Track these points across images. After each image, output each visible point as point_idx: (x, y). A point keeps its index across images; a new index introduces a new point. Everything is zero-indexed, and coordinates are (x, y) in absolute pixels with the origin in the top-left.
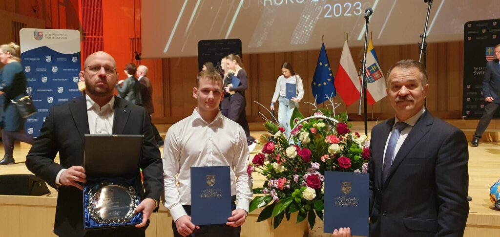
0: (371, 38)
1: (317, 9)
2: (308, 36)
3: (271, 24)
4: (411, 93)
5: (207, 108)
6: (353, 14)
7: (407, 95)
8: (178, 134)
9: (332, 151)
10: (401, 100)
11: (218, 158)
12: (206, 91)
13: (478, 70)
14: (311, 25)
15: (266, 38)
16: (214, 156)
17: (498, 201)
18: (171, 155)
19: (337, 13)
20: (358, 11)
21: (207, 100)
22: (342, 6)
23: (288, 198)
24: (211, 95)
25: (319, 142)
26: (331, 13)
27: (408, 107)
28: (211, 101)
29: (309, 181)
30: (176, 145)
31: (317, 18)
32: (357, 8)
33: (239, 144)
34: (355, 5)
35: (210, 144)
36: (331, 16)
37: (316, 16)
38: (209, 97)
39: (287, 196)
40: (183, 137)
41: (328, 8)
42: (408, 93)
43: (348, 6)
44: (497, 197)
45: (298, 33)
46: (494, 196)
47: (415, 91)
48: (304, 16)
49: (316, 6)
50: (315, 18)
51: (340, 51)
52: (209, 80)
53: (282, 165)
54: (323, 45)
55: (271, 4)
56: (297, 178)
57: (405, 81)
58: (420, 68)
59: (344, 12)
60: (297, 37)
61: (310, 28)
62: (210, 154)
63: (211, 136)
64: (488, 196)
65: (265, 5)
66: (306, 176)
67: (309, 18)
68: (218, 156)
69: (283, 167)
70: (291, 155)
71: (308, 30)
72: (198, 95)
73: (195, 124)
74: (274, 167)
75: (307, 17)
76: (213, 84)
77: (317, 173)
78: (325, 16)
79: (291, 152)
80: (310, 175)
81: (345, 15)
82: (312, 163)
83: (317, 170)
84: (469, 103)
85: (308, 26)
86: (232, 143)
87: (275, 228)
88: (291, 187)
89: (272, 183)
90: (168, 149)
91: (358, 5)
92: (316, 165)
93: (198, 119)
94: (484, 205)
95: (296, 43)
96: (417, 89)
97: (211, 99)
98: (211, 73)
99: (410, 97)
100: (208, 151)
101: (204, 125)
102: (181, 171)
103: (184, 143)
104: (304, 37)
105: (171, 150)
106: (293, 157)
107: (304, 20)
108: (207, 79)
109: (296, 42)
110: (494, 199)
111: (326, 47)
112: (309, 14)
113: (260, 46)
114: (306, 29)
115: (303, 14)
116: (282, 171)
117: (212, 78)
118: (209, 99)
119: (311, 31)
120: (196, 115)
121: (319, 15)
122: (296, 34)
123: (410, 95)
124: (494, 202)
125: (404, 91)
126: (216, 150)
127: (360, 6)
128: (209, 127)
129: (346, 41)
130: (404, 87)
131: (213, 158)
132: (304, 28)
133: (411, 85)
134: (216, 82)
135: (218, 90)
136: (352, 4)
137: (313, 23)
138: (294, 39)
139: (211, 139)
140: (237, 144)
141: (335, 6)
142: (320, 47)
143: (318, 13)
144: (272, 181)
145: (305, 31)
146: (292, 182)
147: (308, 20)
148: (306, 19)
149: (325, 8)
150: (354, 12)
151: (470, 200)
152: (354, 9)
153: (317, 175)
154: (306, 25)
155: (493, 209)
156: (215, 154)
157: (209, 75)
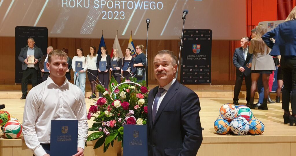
0: (131, 35)
1: (98, 13)
2: (91, 29)
3: (67, 20)
4: (164, 69)
5: (58, 76)
6: (119, 18)
7: (162, 71)
8: (39, 94)
9: (140, 103)
10: (159, 74)
11: (67, 110)
12: (57, 64)
13: (189, 57)
14: (94, 23)
15: (63, 28)
16: (64, 109)
17: (219, 129)
18: (33, 109)
19: (110, 17)
20: (122, 17)
21: (58, 70)
22: (113, 13)
23: (115, 132)
24: (61, 67)
25: (134, 97)
26: (106, 16)
27: (162, 78)
28: (61, 71)
29: (129, 122)
30: (37, 102)
31: (97, 19)
32: (122, 15)
33: (79, 100)
34: (120, 13)
35: (61, 100)
36: (106, 18)
37: (97, 17)
38: (59, 68)
39: (114, 131)
40: (42, 97)
41: (104, 13)
42: (163, 69)
43: (116, 13)
44: (218, 127)
45: (85, 27)
46: (217, 127)
47: (167, 68)
48: (89, 16)
49: (97, 11)
50: (96, 19)
51: (113, 41)
52: (58, 57)
53: (110, 112)
54: (102, 36)
55: (67, 6)
56: (121, 120)
57: (161, 62)
58: (171, 55)
59: (114, 17)
60: (84, 30)
61: (93, 24)
62: (62, 108)
63: (61, 95)
64: (213, 127)
65: (63, 6)
66: (127, 118)
67: (93, 18)
68: (67, 109)
69: (111, 113)
70: (117, 106)
71: (92, 26)
72: (51, 67)
73: (50, 87)
74: (106, 113)
75: (91, 17)
76: (61, 59)
77: (133, 116)
78: (103, 18)
79: (117, 104)
80: (129, 117)
81: (115, 18)
82: (129, 111)
83: (133, 115)
84: (184, 75)
85: (91, 23)
86: (75, 100)
87: (104, 152)
88: (117, 125)
89: (105, 124)
90: (31, 105)
91: (122, 13)
92: (132, 112)
93: (52, 84)
94: (210, 132)
95: (84, 34)
96: (168, 66)
97: (61, 69)
98: (59, 52)
99: (164, 72)
100: (60, 106)
101: (56, 88)
102: (39, 120)
103: (43, 100)
104: (89, 30)
105: (33, 106)
106: (118, 107)
107: (89, 19)
108: (57, 56)
109: (84, 32)
110: (216, 128)
111: (104, 37)
112: (92, 16)
113: (59, 33)
114: (90, 25)
115: (88, 15)
116: (110, 116)
117: (60, 55)
118: (60, 69)
119: (93, 27)
120: (49, 81)
121: (99, 17)
122: (84, 27)
123: (164, 70)
124: (217, 130)
125: (161, 68)
126: (66, 105)
127: (124, 14)
128: (60, 89)
129: (117, 35)
130: (161, 66)
131: (64, 110)
132: (89, 24)
133: (165, 64)
134: (64, 58)
135: (65, 63)
136: (119, 12)
137: (94, 21)
138: (82, 30)
139: (62, 97)
140: (78, 100)
141: (109, 12)
142: (101, 37)
143: (98, 16)
144: (105, 122)
145: (89, 26)
146: (118, 122)
147: (92, 19)
148: (90, 19)
149: (102, 13)
150: (120, 17)
151: (203, 130)
152: (120, 15)
153: (133, 118)
154: (90, 22)
155: (216, 133)
156: (65, 107)
157: (58, 53)
